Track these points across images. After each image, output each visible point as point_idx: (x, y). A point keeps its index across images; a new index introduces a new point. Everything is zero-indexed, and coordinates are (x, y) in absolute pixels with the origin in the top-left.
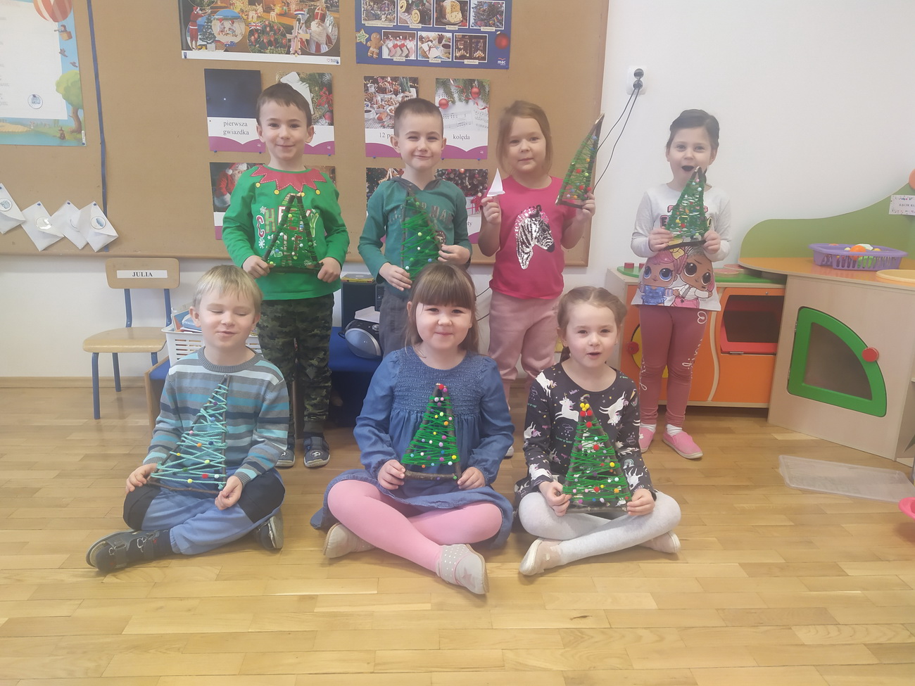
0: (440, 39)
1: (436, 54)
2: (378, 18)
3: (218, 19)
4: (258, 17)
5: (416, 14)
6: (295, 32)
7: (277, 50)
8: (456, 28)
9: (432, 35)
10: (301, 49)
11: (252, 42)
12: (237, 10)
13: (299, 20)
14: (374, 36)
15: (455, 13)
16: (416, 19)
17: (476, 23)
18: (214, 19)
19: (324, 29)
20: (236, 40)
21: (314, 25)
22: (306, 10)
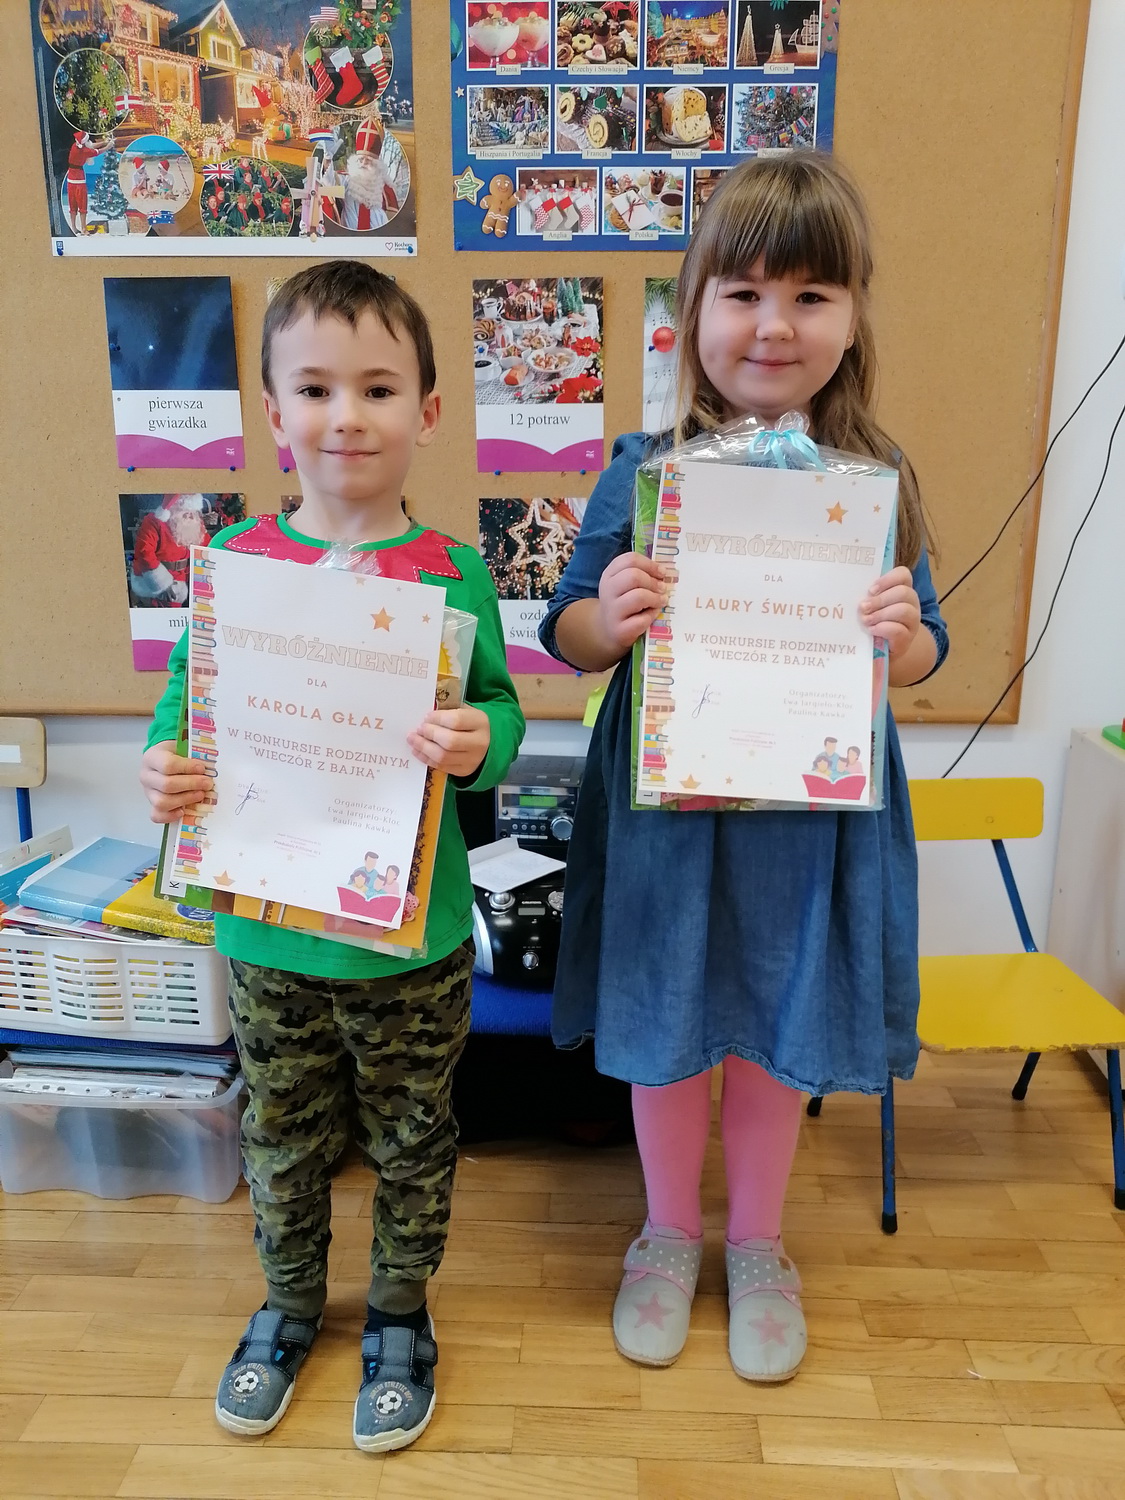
0: (657, 184)
1: (648, 219)
2: (504, 138)
3: (130, 160)
4: (225, 149)
5: (597, 123)
6: (309, 182)
7: (268, 226)
8: (696, 154)
9: (640, 174)
10: (326, 222)
11: (211, 211)
12: (175, 137)
13: (320, 153)
14: (499, 182)
15: (692, 120)
16: (595, 138)
17: (746, 141)
18: (123, 160)
19: (379, 171)
20: (175, 207)
21: (355, 162)
22: (336, 128)
